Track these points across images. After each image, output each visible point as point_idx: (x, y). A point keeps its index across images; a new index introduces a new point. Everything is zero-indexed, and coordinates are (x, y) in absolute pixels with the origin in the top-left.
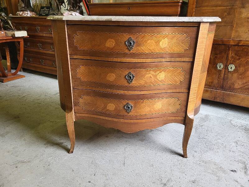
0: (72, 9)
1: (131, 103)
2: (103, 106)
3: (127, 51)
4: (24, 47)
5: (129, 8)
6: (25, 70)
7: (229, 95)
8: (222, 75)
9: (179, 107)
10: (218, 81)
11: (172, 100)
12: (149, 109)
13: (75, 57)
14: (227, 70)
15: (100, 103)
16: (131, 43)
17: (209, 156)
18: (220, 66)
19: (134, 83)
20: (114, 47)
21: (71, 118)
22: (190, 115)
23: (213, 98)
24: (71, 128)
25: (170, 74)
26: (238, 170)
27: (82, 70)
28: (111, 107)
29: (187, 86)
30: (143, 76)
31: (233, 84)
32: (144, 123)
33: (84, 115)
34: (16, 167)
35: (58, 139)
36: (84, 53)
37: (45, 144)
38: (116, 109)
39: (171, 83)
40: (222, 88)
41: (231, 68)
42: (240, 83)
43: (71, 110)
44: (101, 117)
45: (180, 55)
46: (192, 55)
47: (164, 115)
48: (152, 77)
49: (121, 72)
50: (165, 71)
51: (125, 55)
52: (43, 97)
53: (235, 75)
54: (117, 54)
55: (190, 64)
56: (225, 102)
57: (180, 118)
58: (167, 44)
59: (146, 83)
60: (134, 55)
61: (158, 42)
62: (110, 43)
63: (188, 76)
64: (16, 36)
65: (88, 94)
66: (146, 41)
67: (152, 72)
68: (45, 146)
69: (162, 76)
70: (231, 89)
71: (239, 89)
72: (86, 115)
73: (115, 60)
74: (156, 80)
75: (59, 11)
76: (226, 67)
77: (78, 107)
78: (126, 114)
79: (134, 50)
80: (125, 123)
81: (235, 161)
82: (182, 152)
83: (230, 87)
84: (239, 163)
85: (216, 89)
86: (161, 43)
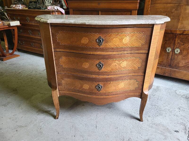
0: (54, 3)
1: (101, 84)
2: (80, 86)
3: (98, 47)
4: (18, 33)
5: (99, 3)
6: (19, 50)
7: (175, 71)
8: (170, 57)
9: (137, 86)
10: (167, 61)
11: (132, 81)
12: (114, 88)
13: (58, 50)
14: (174, 53)
15: (78, 84)
16: (101, 41)
17: (159, 120)
18: (169, 50)
19: (103, 69)
20: (88, 43)
21: (56, 94)
22: (146, 92)
23: (163, 74)
24: (56, 101)
25: (130, 63)
26: (180, 130)
27: (63, 59)
28: (86, 86)
29: (143, 71)
30: (110, 65)
31: (179, 63)
32: (111, 98)
33: (66, 92)
34: (17, 131)
35: (46, 108)
36: (65, 47)
37: (37, 112)
38: (89, 88)
39: (131, 69)
40: (170, 66)
41: (177, 51)
42: (184, 62)
43: (56, 89)
44: (79, 94)
45: (138, 49)
46: (147, 49)
47: (126, 92)
48: (117, 65)
49: (93, 62)
50: (126, 60)
51: (96, 50)
52: (34, 73)
53: (180, 57)
54: (90, 48)
55: (145, 55)
56: (172, 76)
57: (138, 94)
58: (128, 40)
59: (112, 69)
60: (103, 50)
61: (121, 40)
62: (85, 41)
63: (144, 64)
64: (11, 25)
65: (68, 77)
66: (112, 39)
67: (117, 62)
68: (38, 113)
69: (124, 64)
70: (177, 67)
71: (182, 67)
72: (68, 92)
73: (89, 53)
74: (120, 67)
75: (44, 4)
76: (173, 50)
77: (61, 87)
78: (98, 92)
79: (103, 46)
80: (97, 98)
81: (178, 123)
82: (139, 117)
83: (176, 66)
84: (181, 125)
85: (165, 67)
86: (124, 40)
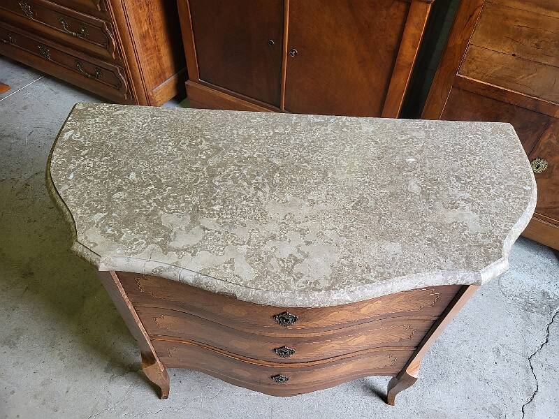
2: (223, 366)
9: (389, 363)
19: (294, 357)
20: (245, 317)
25: (378, 335)
30: (316, 348)
41: (538, 166)
48: (337, 346)
50: (367, 334)
55: (428, 322)
58: (379, 307)
61: (356, 310)
63: (420, 335)
66: (326, 315)
67: (336, 342)
69: (359, 340)
74: (345, 346)
86: (364, 309)
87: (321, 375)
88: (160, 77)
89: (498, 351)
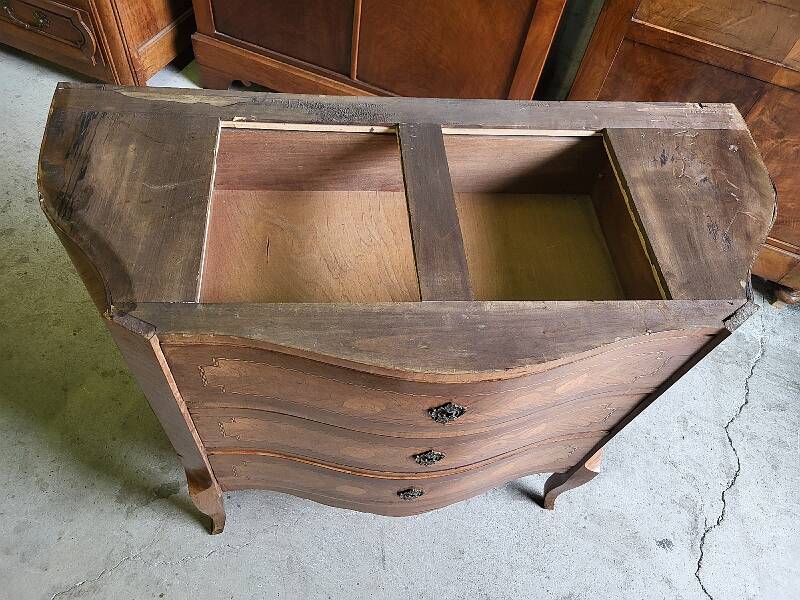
22: (594, 467)
26: (676, 536)
35: (156, 469)
67: (506, 437)
68: (124, 508)
69: (536, 430)
74: (515, 441)
87: (468, 483)
88: (148, 28)
89: (685, 421)
